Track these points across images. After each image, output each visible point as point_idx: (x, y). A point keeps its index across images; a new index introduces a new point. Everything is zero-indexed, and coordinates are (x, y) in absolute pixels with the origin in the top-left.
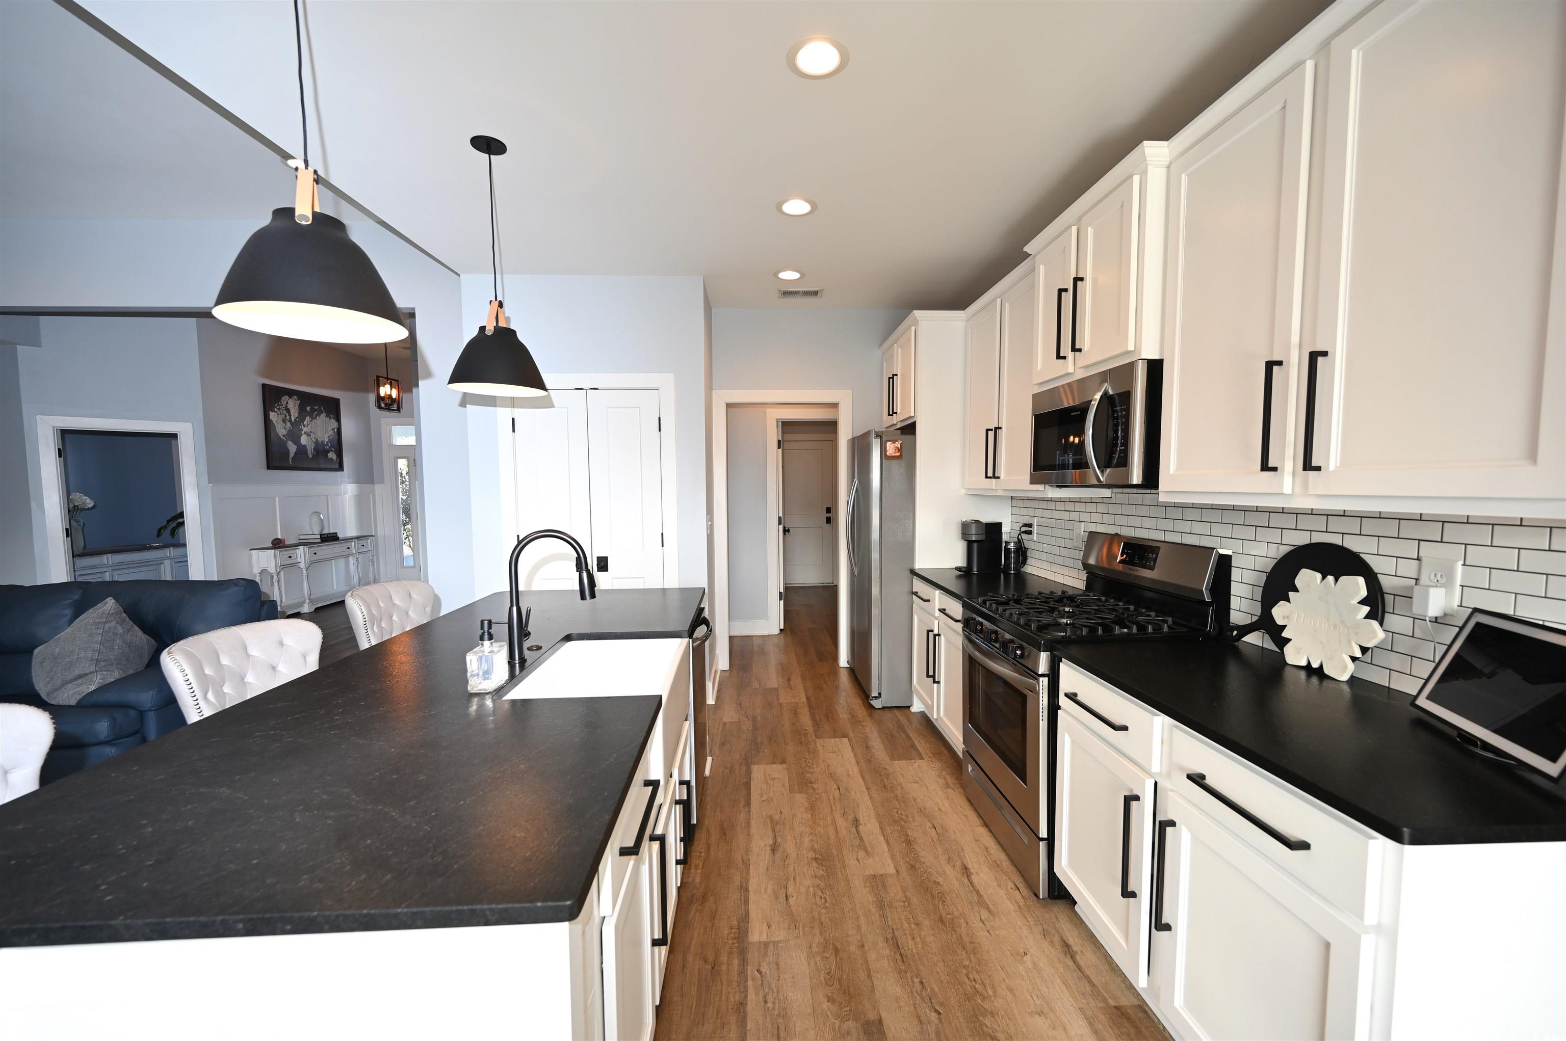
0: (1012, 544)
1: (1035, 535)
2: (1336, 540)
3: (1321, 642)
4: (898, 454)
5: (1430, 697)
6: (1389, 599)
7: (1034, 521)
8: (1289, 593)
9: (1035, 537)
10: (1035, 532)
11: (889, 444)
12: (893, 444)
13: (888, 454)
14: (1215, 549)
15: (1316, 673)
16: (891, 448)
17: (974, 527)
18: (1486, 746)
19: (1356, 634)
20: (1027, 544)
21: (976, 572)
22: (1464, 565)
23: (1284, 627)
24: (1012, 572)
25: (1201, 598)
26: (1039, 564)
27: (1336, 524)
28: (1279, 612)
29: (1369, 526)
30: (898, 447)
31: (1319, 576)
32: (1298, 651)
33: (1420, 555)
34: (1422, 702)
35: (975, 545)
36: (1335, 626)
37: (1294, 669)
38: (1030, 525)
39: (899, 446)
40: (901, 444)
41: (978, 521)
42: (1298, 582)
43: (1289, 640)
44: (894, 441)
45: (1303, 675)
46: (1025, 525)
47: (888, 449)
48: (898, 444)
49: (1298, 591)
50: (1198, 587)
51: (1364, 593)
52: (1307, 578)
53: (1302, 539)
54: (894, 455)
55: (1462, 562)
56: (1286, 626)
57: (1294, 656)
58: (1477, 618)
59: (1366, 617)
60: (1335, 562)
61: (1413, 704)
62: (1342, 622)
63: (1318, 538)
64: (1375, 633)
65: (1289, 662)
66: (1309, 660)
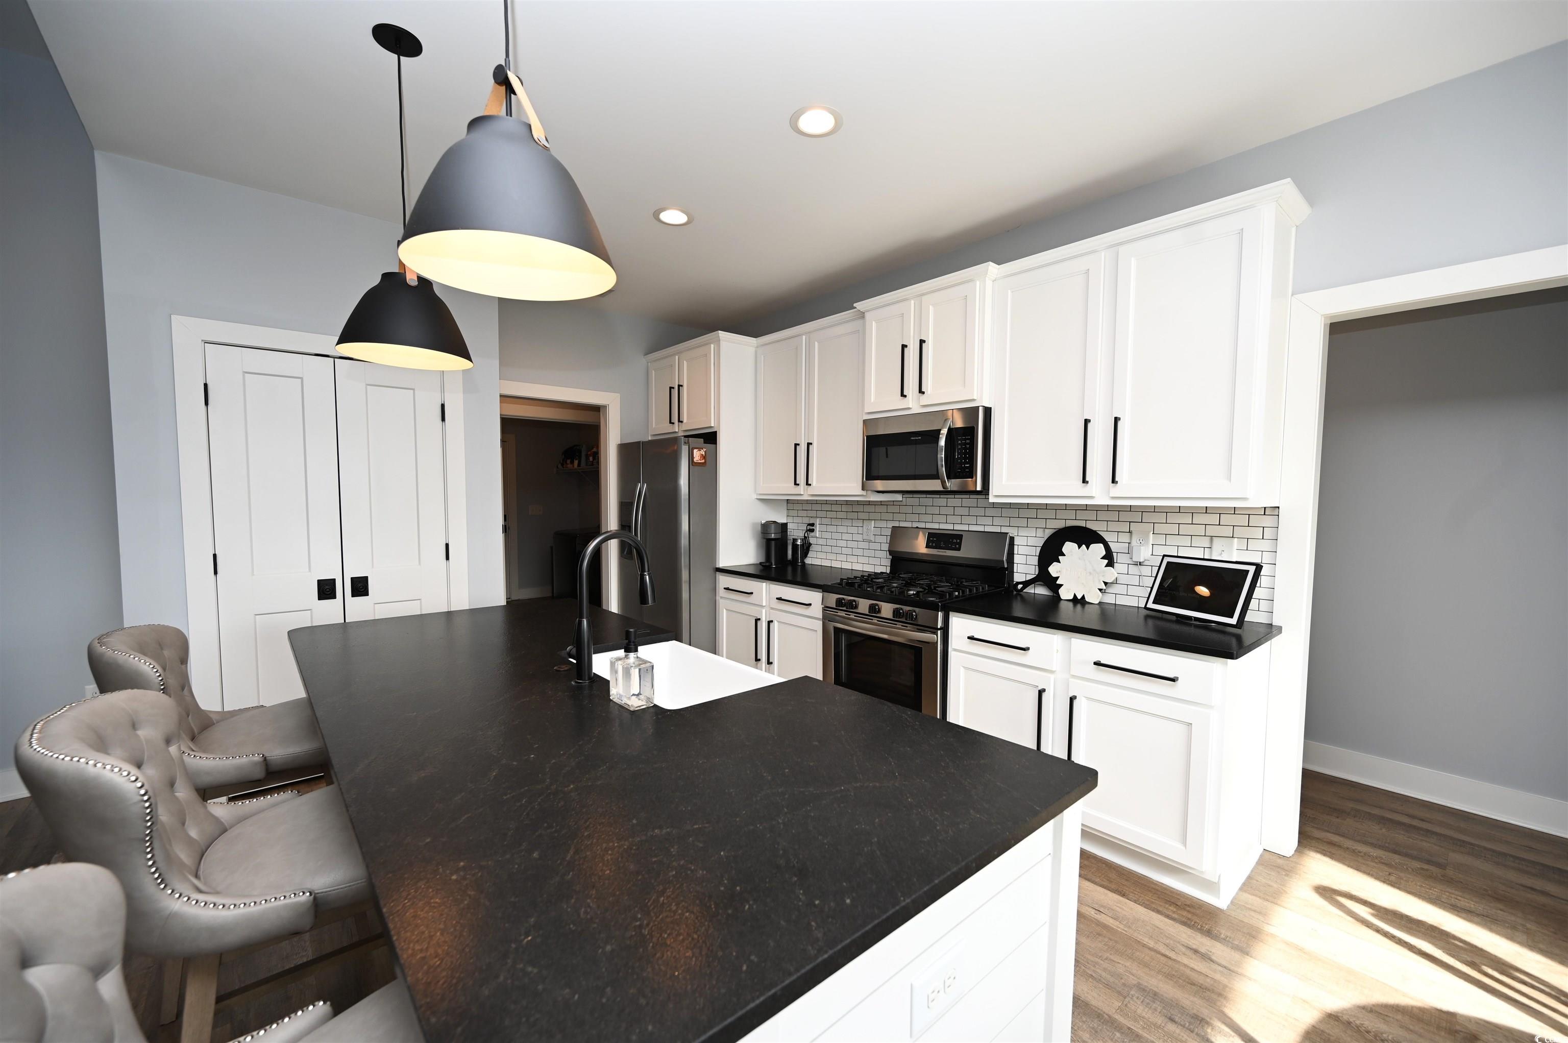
0: (799, 541)
1: (818, 532)
2: (1082, 524)
3: (1083, 584)
4: (703, 461)
5: (1153, 603)
6: (1115, 555)
7: (816, 521)
8: (1059, 557)
9: (817, 534)
10: (818, 530)
11: (695, 451)
12: (699, 452)
13: (695, 460)
14: (1008, 533)
15: (1079, 601)
16: (697, 455)
17: (773, 526)
18: (1197, 619)
19: (1103, 576)
20: (812, 541)
21: (774, 566)
22: (1153, 533)
23: (1058, 578)
24: (800, 564)
25: (1003, 566)
26: (820, 555)
27: (1081, 515)
28: (1053, 570)
29: (1102, 516)
30: (702, 455)
31: (1076, 545)
32: (1068, 590)
33: (1131, 530)
34: (1151, 605)
35: (773, 543)
36: (1090, 573)
37: (1066, 602)
38: (813, 525)
39: (704, 453)
40: (705, 452)
41: (775, 522)
42: (1064, 550)
43: (1061, 585)
44: (700, 449)
45: (1071, 604)
46: (809, 525)
47: (695, 456)
48: (703, 452)
49: (1065, 555)
50: (1000, 559)
51: (1104, 553)
52: (1069, 547)
53: (1060, 524)
54: (700, 461)
55: (1152, 532)
56: (1059, 577)
57: (1066, 594)
58: (1167, 560)
59: (1106, 566)
60: (1085, 537)
61: (1146, 608)
62: (1094, 570)
63: (1070, 523)
64: (1110, 574)
65: (1062, 598)
66: (1075, 595)
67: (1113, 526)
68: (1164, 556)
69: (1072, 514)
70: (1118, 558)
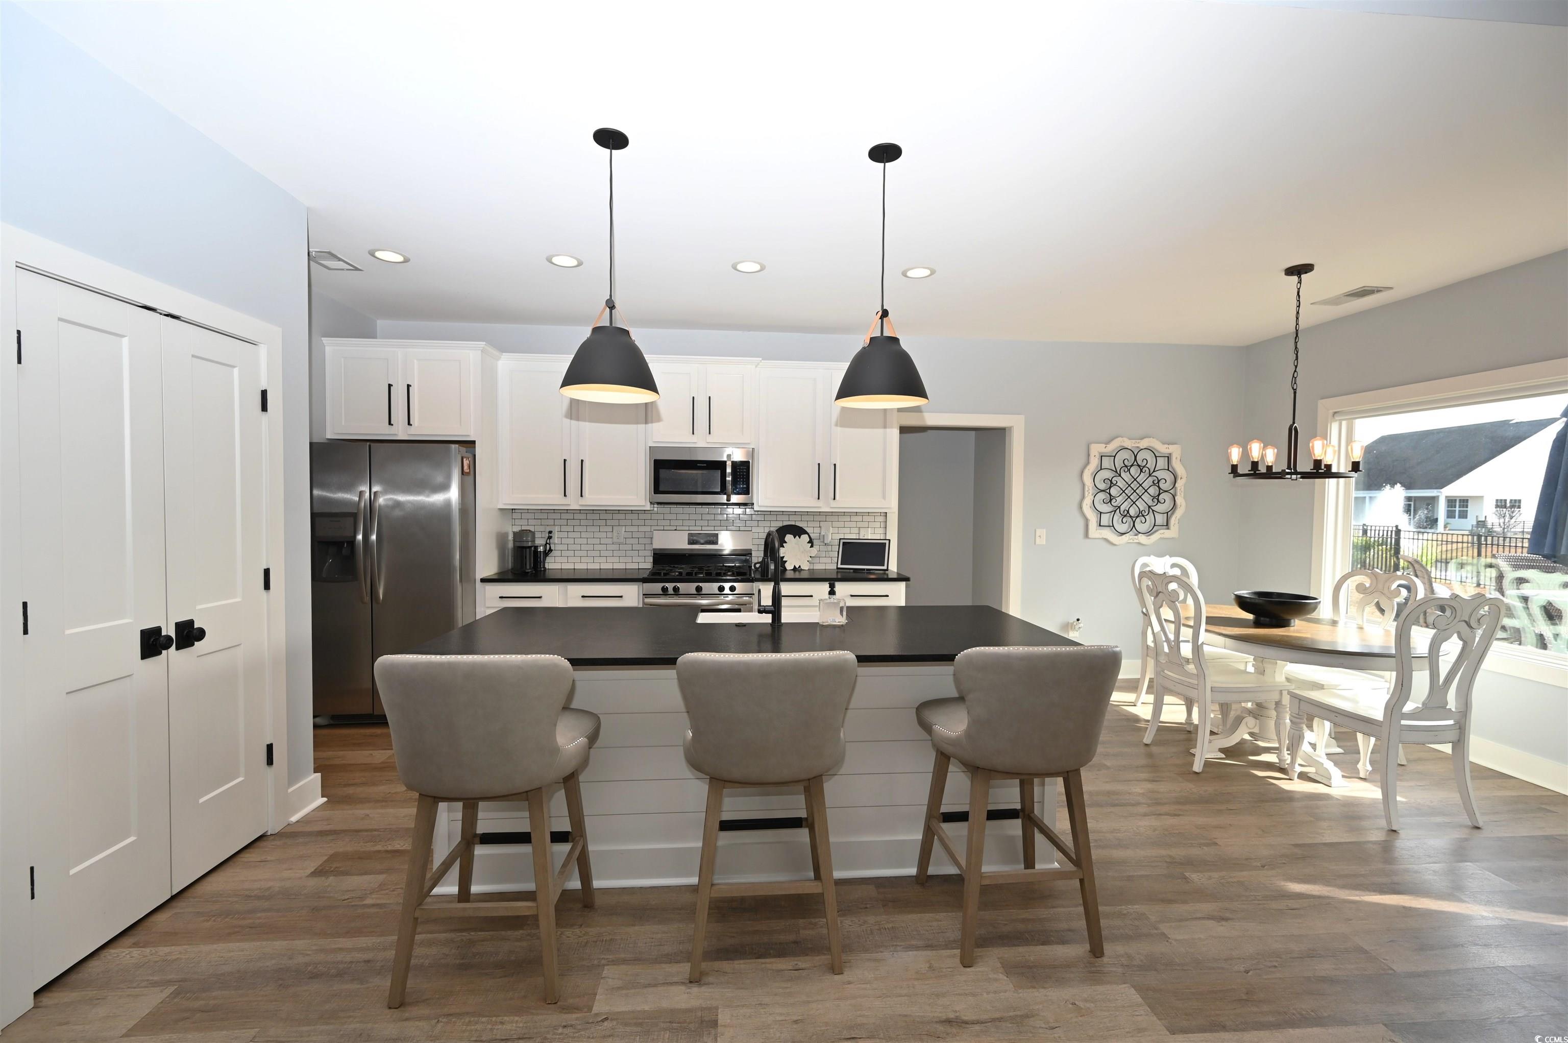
1: (556, 533)
2: (794, 523)
3: (798, 559)
5: (841, 564)
6: (814, 540)
8: (783, 544)
9: (557, 540)
15: (797, 570)
18: (866, 569)
19: (809, 553)
24: (538, 569)
26: (560, 559)
27: (792, 518)
28: (781, 553)
29: (805, 518)
31: (792, 536)
32: (791, 564)
33: (820, 525)
34: (840, 566)
36: (802, 552)
37: (790, 571)
42: (786, 539)
43: (786, 561)
45: (792, 572)
49: (787, 543)
51: (808, 540)
52: (789, 537)
55: (832, 526)
57: (789, 566)
58: (842, 541)
59: (810, 547)
60: (798, 531)
61: (837, 568)
62: (805, 550)
63: (786, 523)
64: (814, 551)
65: (787, 569)
66: (795, 566)
67: (810, 524)
68: (840, 539)
69: (786, 518)
70: (815, 542)
